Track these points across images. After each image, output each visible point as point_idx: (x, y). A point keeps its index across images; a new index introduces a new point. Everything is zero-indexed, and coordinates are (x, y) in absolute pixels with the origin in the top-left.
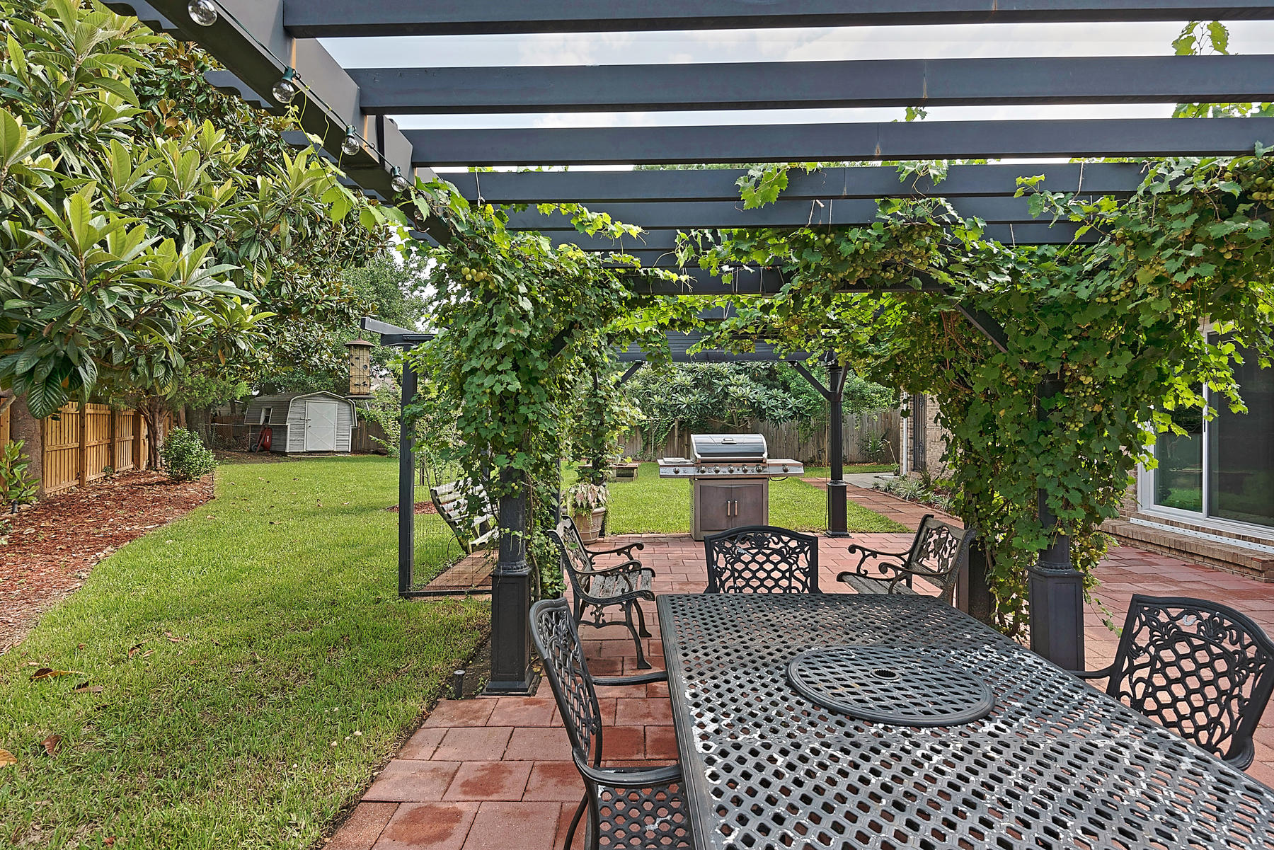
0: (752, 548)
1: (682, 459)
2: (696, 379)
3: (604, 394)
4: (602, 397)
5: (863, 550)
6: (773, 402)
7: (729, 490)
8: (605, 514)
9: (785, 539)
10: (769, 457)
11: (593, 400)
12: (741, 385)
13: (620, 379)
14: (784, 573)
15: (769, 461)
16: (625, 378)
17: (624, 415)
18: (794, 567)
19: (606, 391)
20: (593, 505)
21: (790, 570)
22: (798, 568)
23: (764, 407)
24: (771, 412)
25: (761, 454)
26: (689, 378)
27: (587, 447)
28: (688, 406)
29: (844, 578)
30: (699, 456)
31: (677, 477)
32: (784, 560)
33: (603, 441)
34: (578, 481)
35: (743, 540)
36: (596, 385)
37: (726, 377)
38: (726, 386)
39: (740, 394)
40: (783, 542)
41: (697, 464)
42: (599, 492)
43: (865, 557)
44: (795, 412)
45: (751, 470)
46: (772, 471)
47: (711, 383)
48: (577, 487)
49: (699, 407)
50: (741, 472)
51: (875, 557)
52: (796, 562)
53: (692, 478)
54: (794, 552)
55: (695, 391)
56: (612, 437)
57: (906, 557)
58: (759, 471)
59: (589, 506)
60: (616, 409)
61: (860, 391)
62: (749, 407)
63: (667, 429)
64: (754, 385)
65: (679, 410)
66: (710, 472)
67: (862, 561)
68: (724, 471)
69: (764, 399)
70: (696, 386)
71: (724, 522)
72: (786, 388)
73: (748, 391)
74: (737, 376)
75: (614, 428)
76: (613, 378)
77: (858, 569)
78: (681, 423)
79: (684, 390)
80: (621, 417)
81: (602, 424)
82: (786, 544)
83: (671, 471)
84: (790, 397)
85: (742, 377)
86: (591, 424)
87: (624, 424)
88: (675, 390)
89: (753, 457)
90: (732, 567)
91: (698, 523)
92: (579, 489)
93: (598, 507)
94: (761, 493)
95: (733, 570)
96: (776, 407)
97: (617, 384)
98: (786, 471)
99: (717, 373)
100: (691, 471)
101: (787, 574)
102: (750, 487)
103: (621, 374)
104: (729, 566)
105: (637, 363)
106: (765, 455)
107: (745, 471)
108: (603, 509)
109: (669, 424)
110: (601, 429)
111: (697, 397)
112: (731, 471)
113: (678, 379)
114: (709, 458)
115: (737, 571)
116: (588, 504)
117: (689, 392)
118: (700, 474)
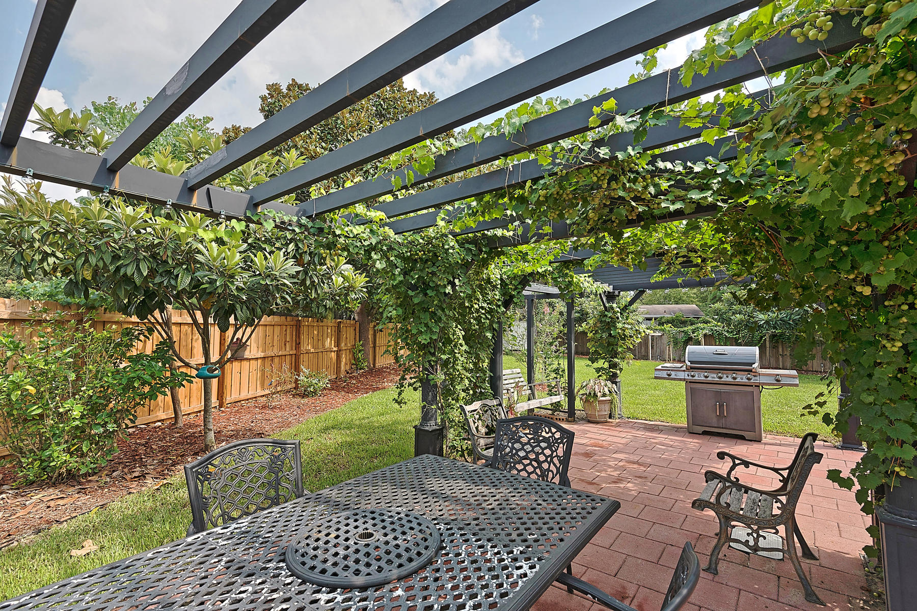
0: (530, 434)
3: (611, 315)
7: (718, 393)
9: (554, 430)
10: (760, 367)
11: (603, 319)
14: (547, 457)
15: (760, 371)
18: (555, 454)
19: (614, 312)
20: (599, 394)
21: (551, 456)
22: (557, 456)
25: (752, 365)
30: (689, 364)
31: (669, 379)
32: (549, 447)
35: (524, 427)
36: (606, 308)
40: (552, 433)
41: (688, 370)
45: (741, 378)
46: (763, 380)
50: (730, 379)
52: (556, 450)
53: (684, 381)
54: (557, 442)
58: (749, 379)
59: (595, 395)
66: (699, 377)
68: (713, 377)
71: (713, 420)
80: (627, 331)
81: (610, 336)
82: (553, 434)
83: (664, 374)
89: (745, 367)
90: (513, 445)
91: (691, 417)
92: (590, 382)
93: (604, 396)
95: (513, 448)
98: (781, 380)
100: (683, 375)
101: (549, 459)
102: (740, 392)
103: (628, 300)
104: (510, 444)
105: (640, 291)
106: (756, 366)
107: (735, 378)
108: (608, 398)
110: (610, 340)
112: (720, 378)
115: (515, 449)
116: (595, 393)
118: (690, 378)
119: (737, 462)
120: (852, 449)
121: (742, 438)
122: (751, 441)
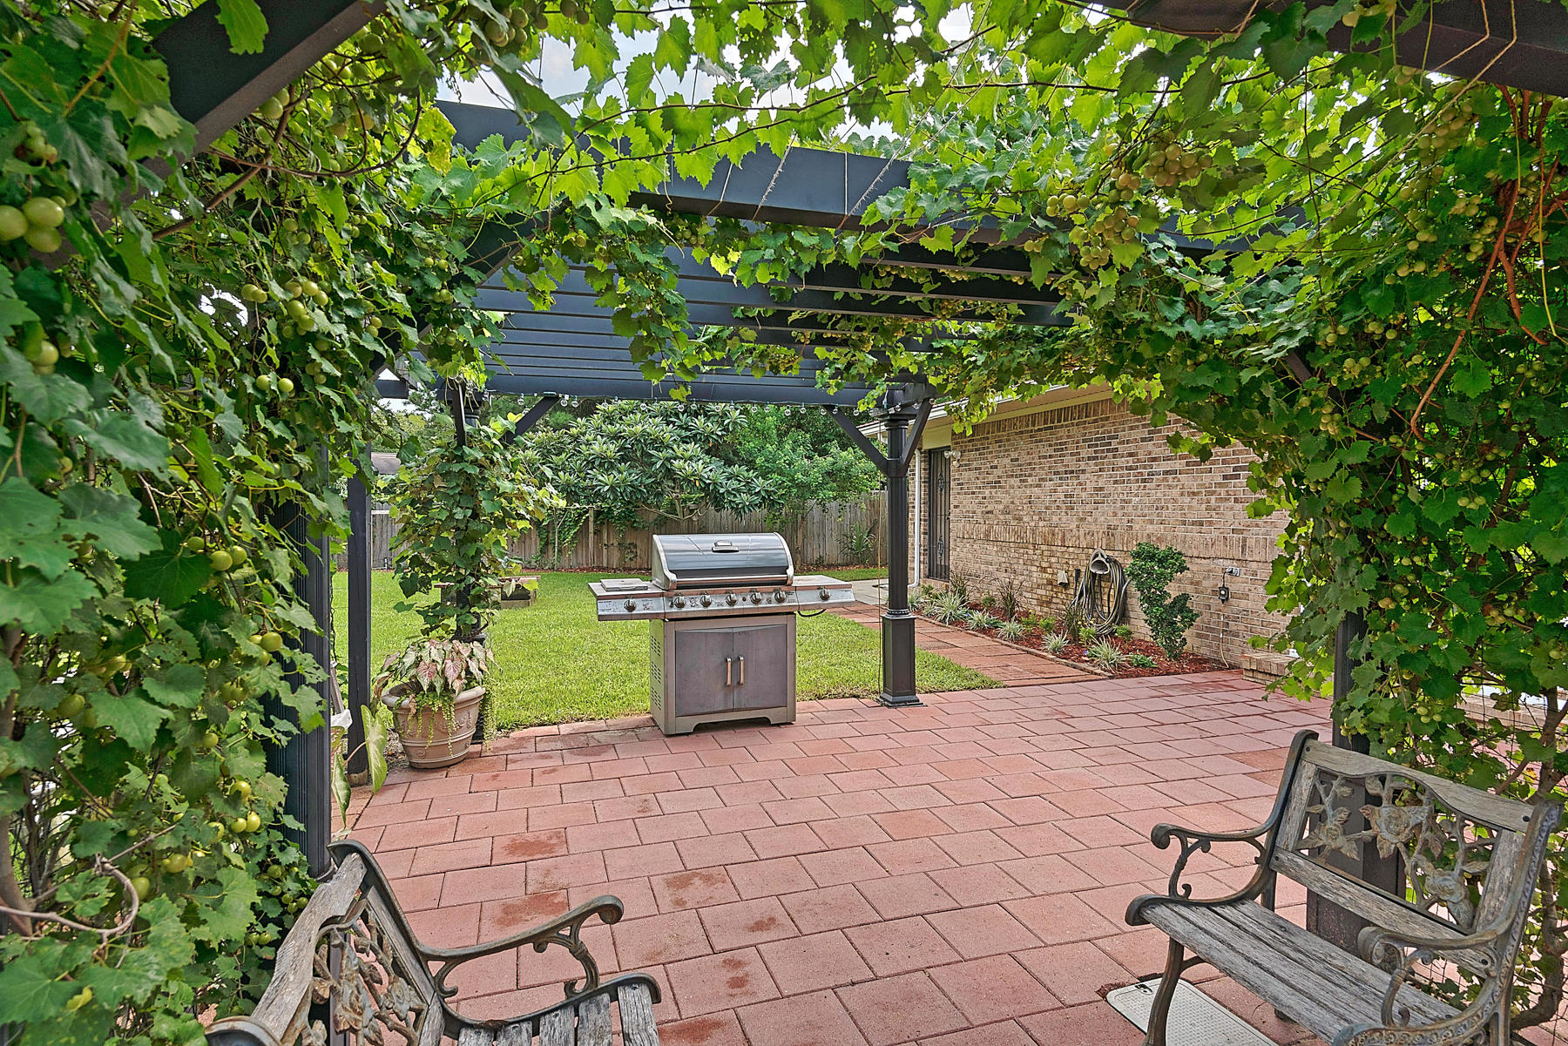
1: (636, 582)
2: (622, 448)
3: (480, 455)
4: (475, 462)
5: (1182, 833)
6: (734, 484)
7: (729, 636)
8: (485, 700)
10: (796, 573)
11: (456, 468)
12: (691, 459)
13: (512, 429)
15: (799, 581)
16: (522, 427)
17: (523, 499)
19: (484, 449)
20: (457, 685)
23: (722, 491)
24: (731, 498)
25: (784, 570)
26: (612, 447)
27: (442, 563)
28: (612, 489)
29: (1148, 913)
30: (672, 577)
31: (632, 618)
33: (478, 552)
34: (426, 632)
36: (461, 437)
37: (668, 447)
38: (668, 459)
39: (689, 470)
41: (668, 591)
42: (471, 656)
43: (1186, 852)
44: (763, 498)
45: (767, 602)
46: (801, 599)
47: (645, 454)
48: (421, 648)
49: (630, 489)
50: (749, 605)
51: (1206, 850)
53: (663, 617)
55: (622, 466)
56: (497, 542)
57: (1262, 839)
58: (780, 600)
59: (447, 689)
60: (506, 486)
61: (847, 469)
62: (702, 490)
63: (577, 522)
64: (707, 459)
65: (598, 494)
66: (692, 605)
67: (1181, 865)
68: (718, 603)
69: (722, 479)
70: (623, 459)
71: (720, 697)
72: (751, 465)
73: (701, 467)
74: (684, 446)
75: (500, 523)
76: (497, 426)
77: (1173, 887)
78: (598, 513)
79: (606, 464)
80: (516, 502)
81: (475, 516)
83: (619, 608)
84: (757, 477)
85: (690, 446)
86: (451, 517)
87: (522, 518)
88: (590, 464)
89: (771, 577)
91: (672, 700)
92: (424, 654)
93: (468, 687)
94: (785, 638)
96: (738, 490)
97: (508, 438)
98: (825, 598)
99: (655, 441)
100: (659, 606)
102: (765, 630)
103: (513, 418)
105: (547, 398)
106: (790, 571)
107: (757, 601)
108: (479, 690)
109: (580, 515)
110: (474, 526)
111: (625, 475)
112: (732, 603)
113: (596, 448)
114: (691, 579)
116: (446, 685)
117: (612, 466)
118: (675, 609)
119: (1192, 841)
120: (906, 703)
121: (764, 722)
122: (778, 725)
